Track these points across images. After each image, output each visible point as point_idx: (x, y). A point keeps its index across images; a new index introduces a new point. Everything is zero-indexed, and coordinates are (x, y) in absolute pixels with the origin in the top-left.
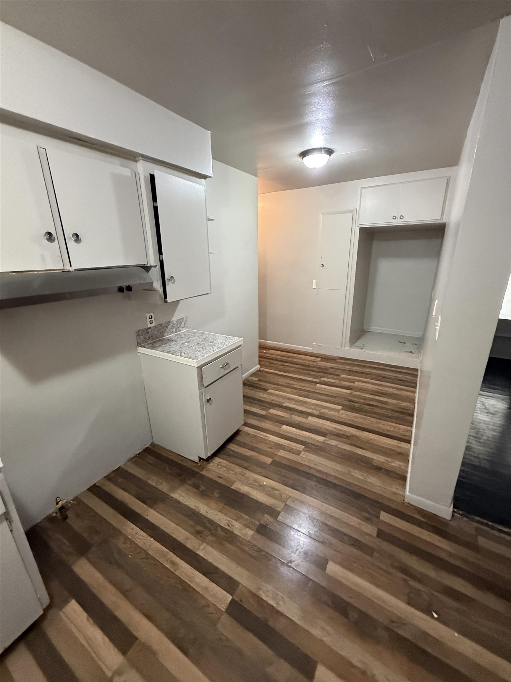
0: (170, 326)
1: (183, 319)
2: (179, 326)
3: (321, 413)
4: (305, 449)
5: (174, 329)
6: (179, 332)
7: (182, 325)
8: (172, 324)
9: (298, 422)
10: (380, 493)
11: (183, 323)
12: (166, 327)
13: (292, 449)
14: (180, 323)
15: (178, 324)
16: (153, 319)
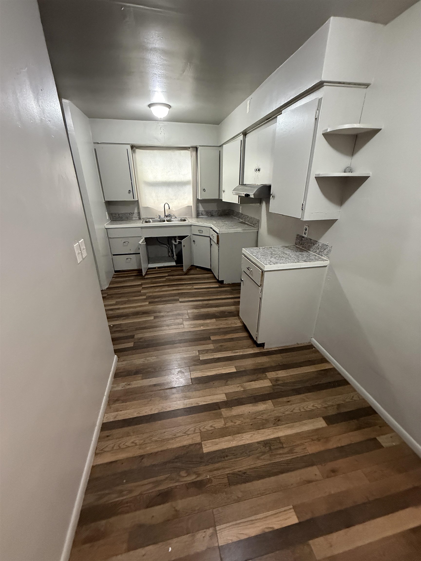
0: (316, 245)
1: (327, 246)
2: (322, 250)
3: (220, 416)
4: (198, 358)
5: (318, 250)
6: (321, 256)
7: (325, 252)
8: (318, 245)
9: (229, 382)
10: (133, 356)
11: (326, 250)
12: (313, 244)
13: (207, 353)
14: (324, 248)
15: (322, 248)
16: (307, 231)
